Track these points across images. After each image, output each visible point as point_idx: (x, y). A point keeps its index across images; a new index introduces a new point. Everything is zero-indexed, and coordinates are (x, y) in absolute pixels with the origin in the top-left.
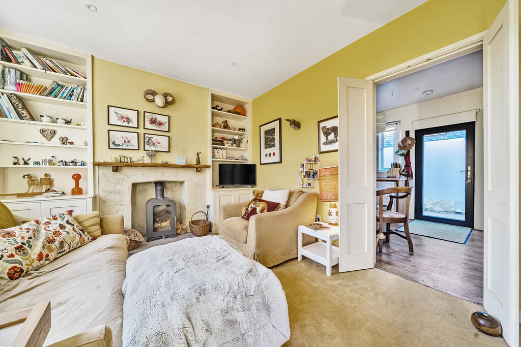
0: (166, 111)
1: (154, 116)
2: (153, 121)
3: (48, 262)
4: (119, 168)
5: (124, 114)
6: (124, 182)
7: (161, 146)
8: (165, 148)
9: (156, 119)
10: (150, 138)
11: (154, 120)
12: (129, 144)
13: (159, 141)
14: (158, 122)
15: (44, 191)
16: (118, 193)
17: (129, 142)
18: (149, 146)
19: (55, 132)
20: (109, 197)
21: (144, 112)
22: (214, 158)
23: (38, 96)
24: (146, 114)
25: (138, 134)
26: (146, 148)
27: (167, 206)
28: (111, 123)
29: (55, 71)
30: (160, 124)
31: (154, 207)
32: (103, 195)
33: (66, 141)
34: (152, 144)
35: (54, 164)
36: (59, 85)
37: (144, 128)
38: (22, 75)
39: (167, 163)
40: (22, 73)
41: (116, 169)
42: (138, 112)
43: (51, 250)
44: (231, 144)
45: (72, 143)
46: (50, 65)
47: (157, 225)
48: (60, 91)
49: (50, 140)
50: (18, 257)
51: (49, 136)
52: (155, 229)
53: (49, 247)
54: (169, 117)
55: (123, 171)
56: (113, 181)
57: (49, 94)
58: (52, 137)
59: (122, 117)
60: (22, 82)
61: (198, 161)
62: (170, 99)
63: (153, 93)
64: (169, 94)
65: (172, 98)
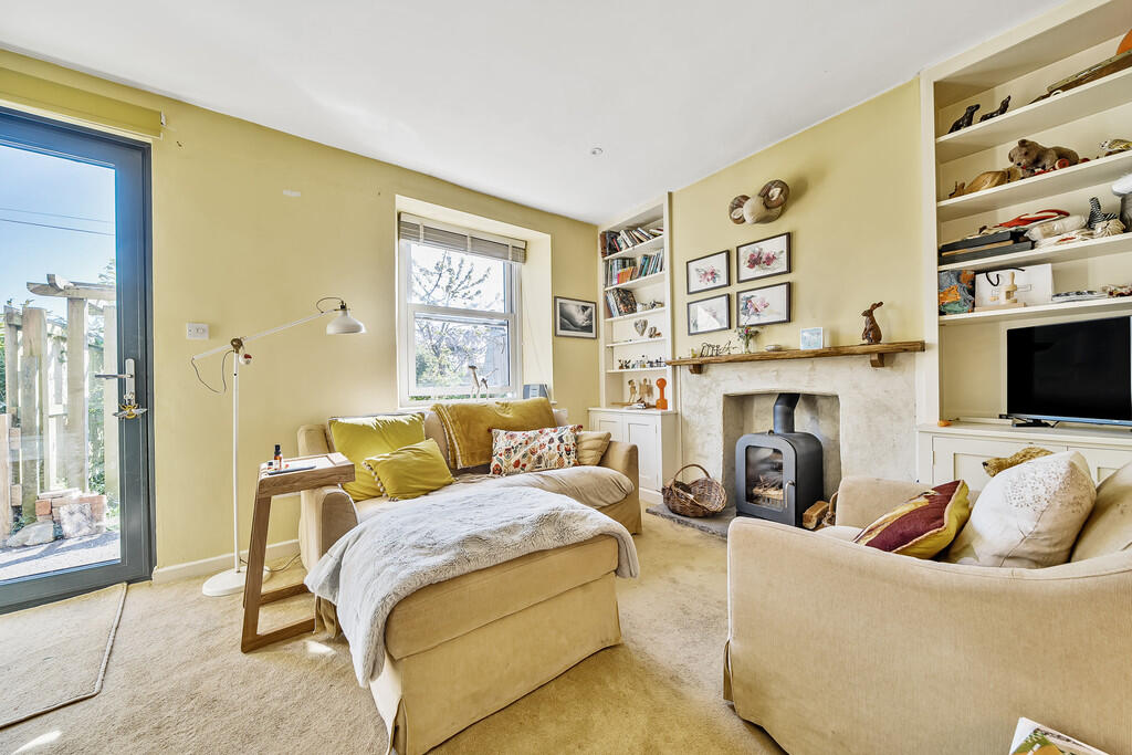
0: (783, 225)
1: (756, 248)
2: (755, 261)
3: (523, 471)
4: (705, 367)
5: (708, 266)
6: (712, 393)
7: (772, 312)
8: (779, 314)
9: (760, 254)
10: (748, 300)
11: (756, 256)
13: (767, 301)
14: (764, 259)
15: (635, 400)
16: (703, 411)
17: (715, 316)
18: (746, 317)
19: (645, 323)
20: (694, 418)
21: (738, 248)
22: (956, 312)
23: (629, 282)
24: (742, 250)
25: (729, 297)
26: (742, 323)
27: (775, 451)
28: (691, 291)
29: (642, 241)
30: (769, 260)
31: (747, 448)
32: (685, 413)
33: (655, 334)
34: (752, 310)
35: (644, 366)
36: (646, 257)
37: (739, 282)
38: (624, 261)
39: (780, 350)
40: (624, 259)
41: (698, 369)
42: (728, 253)
43: (529, 461)
44: (1074, 233)
45: (659, 334)
46: (638, 235)
47: (757, 491)
48: (648, 265)
49: (642, 334)
50: (503, 458)
51: (641, 330)
52: (751, 498)
53: (530, 458)
54: (789, 235)
55: (710, 372)
56: (697, 390)
57: (640, 275)
58: (644, 331)
59: (706, 274)
60: (620, 271)
61: (873, 333)
62: (775, 192)
63: (740, 202)
64: (773, 183)
65: (779, 189)
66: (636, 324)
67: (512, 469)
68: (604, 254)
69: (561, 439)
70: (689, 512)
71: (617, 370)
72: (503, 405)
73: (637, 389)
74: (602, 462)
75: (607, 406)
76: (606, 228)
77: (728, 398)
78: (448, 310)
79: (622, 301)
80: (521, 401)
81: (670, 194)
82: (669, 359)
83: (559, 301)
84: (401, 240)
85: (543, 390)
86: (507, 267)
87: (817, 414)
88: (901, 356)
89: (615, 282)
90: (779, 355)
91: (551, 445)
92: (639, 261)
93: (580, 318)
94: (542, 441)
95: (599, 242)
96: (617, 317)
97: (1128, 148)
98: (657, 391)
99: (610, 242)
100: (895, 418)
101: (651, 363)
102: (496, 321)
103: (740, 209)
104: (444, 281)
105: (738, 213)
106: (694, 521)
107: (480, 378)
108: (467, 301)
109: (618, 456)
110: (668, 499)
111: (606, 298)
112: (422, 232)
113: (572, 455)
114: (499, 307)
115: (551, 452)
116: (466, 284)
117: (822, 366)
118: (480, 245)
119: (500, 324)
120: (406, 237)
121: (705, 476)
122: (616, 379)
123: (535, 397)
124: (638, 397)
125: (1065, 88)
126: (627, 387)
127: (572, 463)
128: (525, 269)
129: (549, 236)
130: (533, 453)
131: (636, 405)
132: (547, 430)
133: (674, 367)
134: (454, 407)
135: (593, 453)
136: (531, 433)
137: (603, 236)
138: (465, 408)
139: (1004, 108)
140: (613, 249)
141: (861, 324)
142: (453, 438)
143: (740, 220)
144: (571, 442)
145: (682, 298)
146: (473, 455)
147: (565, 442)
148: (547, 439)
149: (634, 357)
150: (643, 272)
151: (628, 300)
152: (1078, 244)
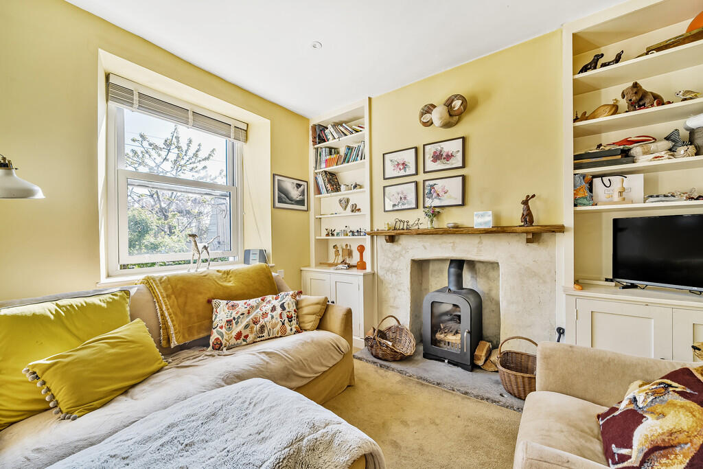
0: (458, 131)
1: (438, 147)
2: (437, 157)
3: (245, 343)
4: (397, 238)
5: (400, 158)
6: (402, 258)
7: (450, 197)
8: (456, 199)
9: (441, 151)
10: (432, 187)
11: (438, 153)
12: (405, 201)
13: (446, 188)
14: (444, 156)
15: (339, 262)
16: (395, 272)
17: (405, 198)
18: (430, 200)
19: (348, 201)
20: (388, 278)
21: (424, 145)
22: (584, 205)
23: (335, 167)
24: (427, 147)
25: (417, 183)
26: (427, 205)
27: (454, 305)
28: (386, 177)
29: (346, 135)
30: (449, 157)
31: (433, 303)
32: (381, 273)
33: (355, 209)
34: (435, 195)
35: (347, 235)
36: (349, 148)
37: (425, 172)
38: (331, 150)
39: (457, 227)
40: (331, 149)
41: (392, 239)
42: (416, 149)
43: (252, 332)
44: (663, 153)
45: (359, 210)
46: (343, 129)
47: (439, 336)
48: (351, 154)
49: (345, 209)
50: (224, 330)
51: (344, 205)
52: (435, 342)
53: (252, 328)
54: (464, 139)
55: (400, 242)
56: (390, 255)
57: (344, 161)
58: (346, 206)
59: (398, 164)
60: (328, 157)
61: (528, 217)
62: (457, 104)
63: (429, 109)
64: (456, 96)
65: (460, 102)
66: (340, 201)
67: (233, 341)
68: (315, 143)
69: (282, 307)
70: (389, 357)
71: (324, 237)
72: (224, 273)
73: (340, 252)
74: (321, 325)
75: (316, 266)
76: (316, 122)
77: (414, 261)
78: (177, 181)
79: (329, 182)
80: (242, 267)
81: (370, 99)
82: (368, 230)
83: (277, 177)
84: (110, 103)
85: (263, 255)
86: (230, 145)
87: (476, 274)
88: (545, 236)
89: (323, 165)
90: (457, 231)
91: (274, 314)
92: (343, 151)
93: (295, 194)
94: (264, 309)
95: (311, 132)
96: (324, 194)
97: (696, 97)
98: (356, 255)
99: (319, 134)
100: (541, 281)
101: (353, 232)
102: (218, 193)
103: (428, 115)
104: (172, 157)
105: (427, 118)
106: (393, 365)
107: (200, 246)
108: (194, 174)
109: (335, 319)
110: (372, 347)
111: (316, 179)
112: (136, 97)
113: (294, 322)
114: (221, 181)
115: (273, 321)
116: (193, 160)
117: (488, 241)
118: (202, 120)
119: (222, 196)
120: (116, 100)
121: (397, 324)
122: (322, 244)
123: (255, 263)
124: (340, 259)
125: (659, 49)
126: (332, 251)
127: (294, 330)
128: (246, 148)
129: (269, 121)
130: (255, 323)
131: (340, 266)
132: (269, 297)
133: (372, 237)
134: (169, 279)
135: (313, 317)
136: (253, 302)
137: (314, 127)
138: (182, 279)
139: (618, 59)
140: (322, 140)
141: (519, 210)
142: (166, 314)
143: (429, 124)
144: (293, 308)
145: (379, 183)
146: (190, 330)
147: (287, 309)
148: (269, 307)
149: (338, 228)
150: (346, 159)
151: (333, 181)
152: (665, 161)
